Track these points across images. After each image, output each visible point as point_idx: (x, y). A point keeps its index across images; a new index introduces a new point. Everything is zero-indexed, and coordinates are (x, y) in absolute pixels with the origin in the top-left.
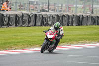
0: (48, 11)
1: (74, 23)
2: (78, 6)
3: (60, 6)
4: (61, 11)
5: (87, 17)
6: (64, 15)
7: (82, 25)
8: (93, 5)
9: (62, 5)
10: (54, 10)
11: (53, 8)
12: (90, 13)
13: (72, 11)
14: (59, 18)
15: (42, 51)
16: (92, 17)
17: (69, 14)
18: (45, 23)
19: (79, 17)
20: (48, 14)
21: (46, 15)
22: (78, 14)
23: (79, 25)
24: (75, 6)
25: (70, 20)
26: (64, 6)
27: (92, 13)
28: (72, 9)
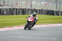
0: (4, 6)
1: (20, 13)
2: (22, 2)
3: (11, 2)
4: (12, 6)
5: (28, 9)
6: (14, 8)
7: (25, 14)
8: (32, 2)
9: (13, 2)
10: (7, 5)
11: (7, 4)
12: (30, 7)
13: (19, 6)
14: (11, 10)
15: (25, 29)
16: (31, 9)
17: (17, 8)
18: (2, 13)
19: (23, 9)
20: (4, 7)
21: (3, 8)
22: (23, 8)
23: (23, 14)
24: (20, 2)
25: (18, 12)
26: (14, 2)
27: (31, 7)
28: (19, 4)
